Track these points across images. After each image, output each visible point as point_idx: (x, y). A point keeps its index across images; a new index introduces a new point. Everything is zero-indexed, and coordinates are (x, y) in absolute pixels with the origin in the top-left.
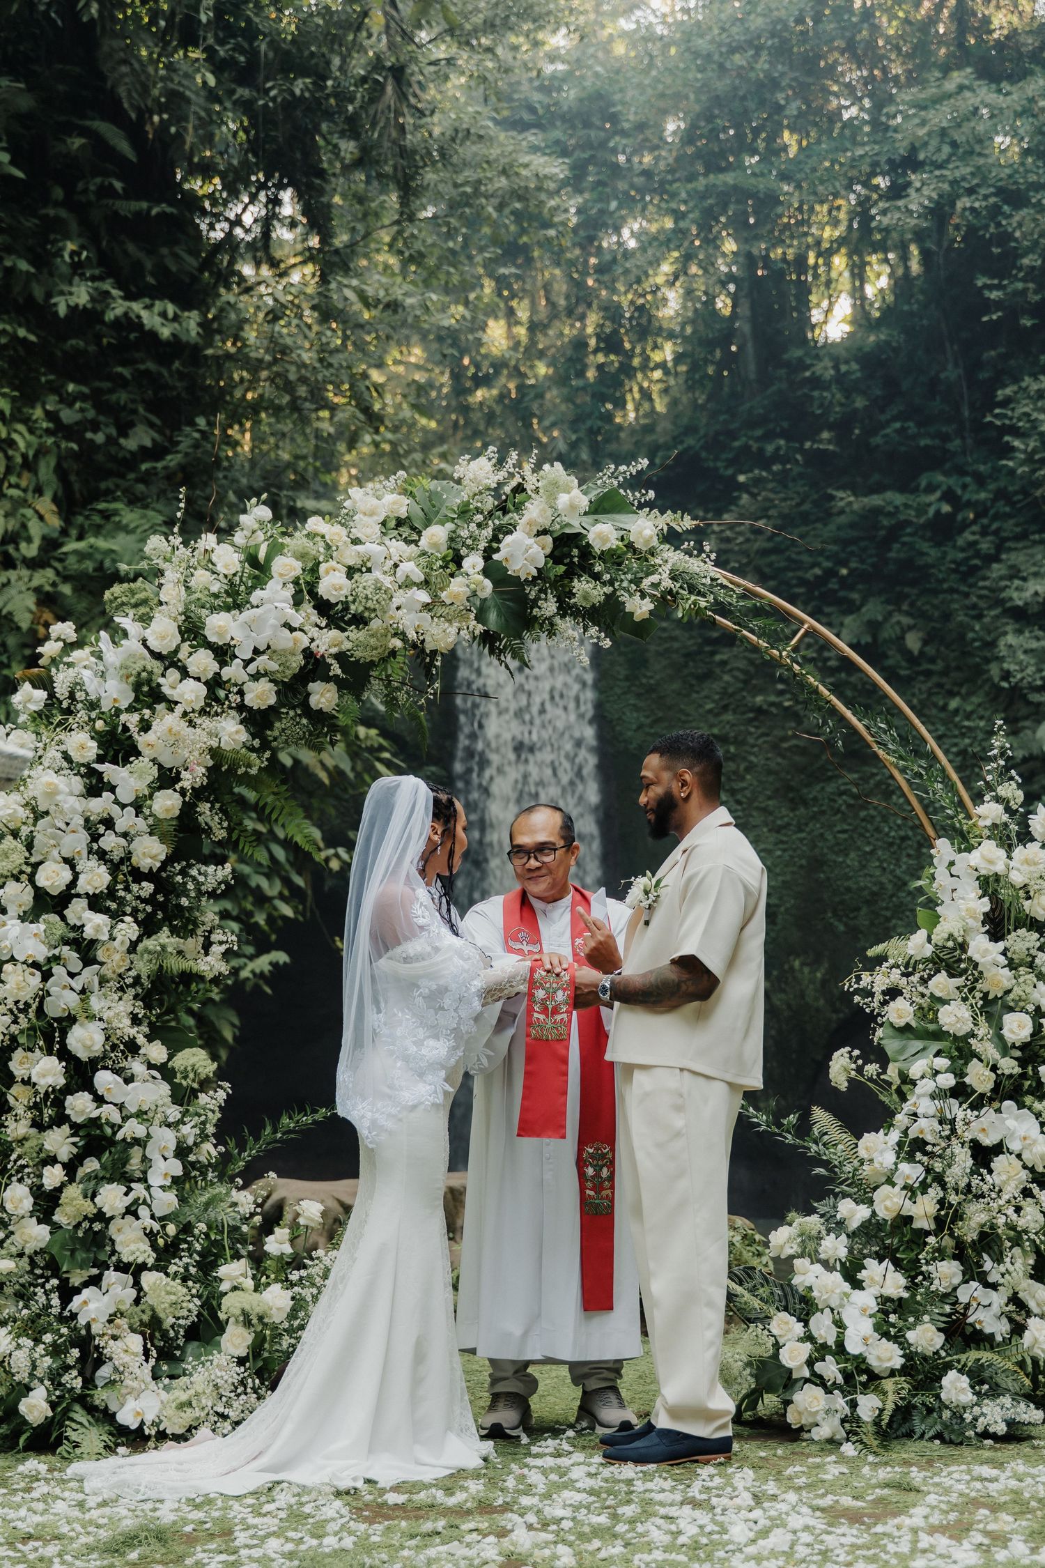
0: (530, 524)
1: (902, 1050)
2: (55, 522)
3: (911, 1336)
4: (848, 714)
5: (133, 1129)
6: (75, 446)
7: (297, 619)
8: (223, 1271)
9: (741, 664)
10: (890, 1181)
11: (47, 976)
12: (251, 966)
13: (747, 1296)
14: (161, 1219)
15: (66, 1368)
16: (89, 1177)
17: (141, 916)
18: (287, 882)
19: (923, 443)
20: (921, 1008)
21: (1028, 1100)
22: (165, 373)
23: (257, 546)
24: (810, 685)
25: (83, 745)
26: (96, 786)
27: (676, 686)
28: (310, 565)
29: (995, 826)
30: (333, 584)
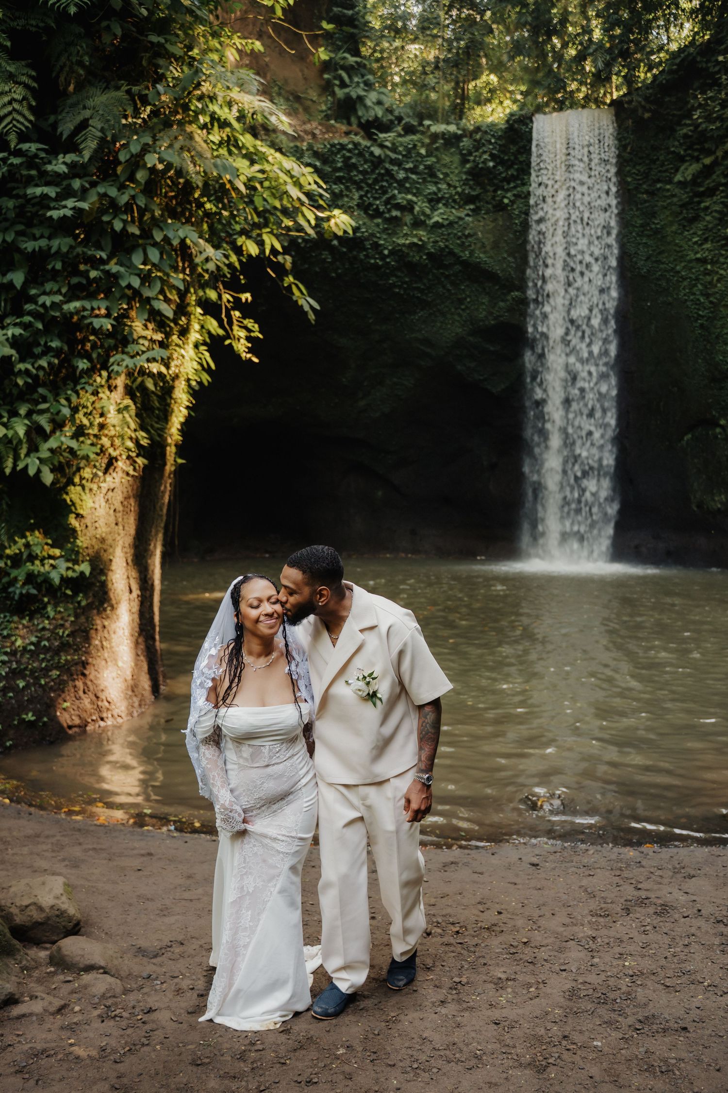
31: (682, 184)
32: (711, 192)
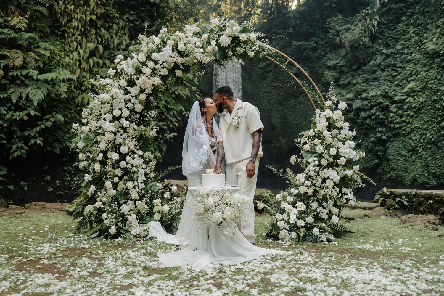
0: (227, 34)
1: (307, 156)
2: (128, 41)
3: (307, 219)
4: (298, 80)
5: (134, 169)
6: (133, 25)
7: (173, 55)
8: (154, 201)
9: (271, 77)
10: (303, 185)
11: (115, 135)
12: (169, 136)
13: (271, 210)
14: (141, 189)
15: (119, 222)
16: (125, 180)
17: (137, 122)
18: (177, 119)
19: (311, 31)
20: (311, 147)
21: (335, 167)
22: (152, 9)
23: (164, 38)
24: (289, 73)
25: (123, 83)
26: (127, 92)
27: (258, 81)
28: (176, 42)
29: (330, 106)
30: (181, 47)
31: (261, 68)
32: (269, 72)
